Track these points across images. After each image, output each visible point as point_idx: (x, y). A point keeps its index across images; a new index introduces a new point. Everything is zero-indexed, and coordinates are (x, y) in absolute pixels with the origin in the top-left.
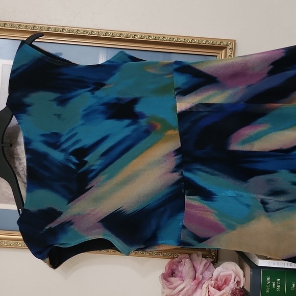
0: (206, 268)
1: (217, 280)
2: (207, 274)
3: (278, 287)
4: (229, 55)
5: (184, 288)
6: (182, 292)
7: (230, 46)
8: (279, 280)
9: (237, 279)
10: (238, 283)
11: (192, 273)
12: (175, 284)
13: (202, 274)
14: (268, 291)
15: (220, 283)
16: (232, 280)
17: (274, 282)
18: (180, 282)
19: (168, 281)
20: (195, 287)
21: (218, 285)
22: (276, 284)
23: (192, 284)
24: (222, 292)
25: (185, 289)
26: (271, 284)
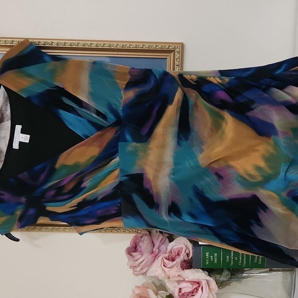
0: (162, 242)
1: (171, 252)
2: (163, 248)
3: (216, 260)
4: (177, 57)
5: (144, 260)
6: (142, 264)
7: (178, 50)
8: (216, 254)
9: (187, 251)
10: (188, 255)
11: (150, 248)
12: (136, 258)
13: (158, 248)
14: (207, 263)
15: (174, 254)
16: (183, 252)
17: (212, 257)
18: (139, 256)
19: (131, 255)
20: (152, 259)
21: (172, 257)
22: (213, 258)
23: (149, 257)
24: (175, 262)
25: (144, 262)
26: (210, 258)
